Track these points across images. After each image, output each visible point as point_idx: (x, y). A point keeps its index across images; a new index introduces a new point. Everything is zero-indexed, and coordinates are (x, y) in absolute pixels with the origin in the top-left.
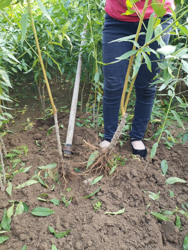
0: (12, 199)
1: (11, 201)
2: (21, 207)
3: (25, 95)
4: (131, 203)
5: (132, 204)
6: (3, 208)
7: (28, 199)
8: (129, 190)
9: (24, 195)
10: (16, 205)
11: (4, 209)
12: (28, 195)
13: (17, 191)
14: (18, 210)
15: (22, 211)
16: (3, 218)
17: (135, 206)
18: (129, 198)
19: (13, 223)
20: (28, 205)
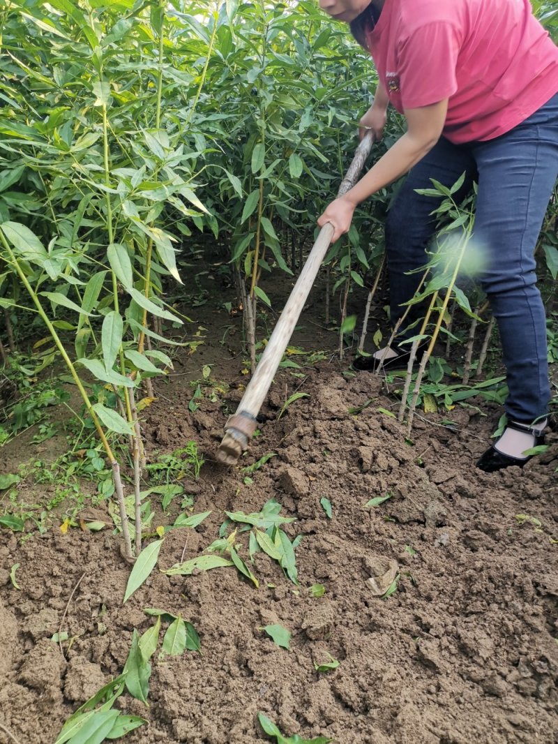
0: (154, 604)
1: (152, 611)
2: (179, 633)
3: (200, 297)
4: (522, 684)
5: (526, 686)
6: (130, 628)
7: (199, 613)
8: (516, 636)
9: (190, 597)
10: (166, 625)
11: (133, 631)
12: (200, 600)
13: (169, 584)
14: (171, 642)
15: (181, 645)
16: (128, 656)
17: (536, 695)
18: (516, 664)
19: (155, 679)
20: (200, 629)
